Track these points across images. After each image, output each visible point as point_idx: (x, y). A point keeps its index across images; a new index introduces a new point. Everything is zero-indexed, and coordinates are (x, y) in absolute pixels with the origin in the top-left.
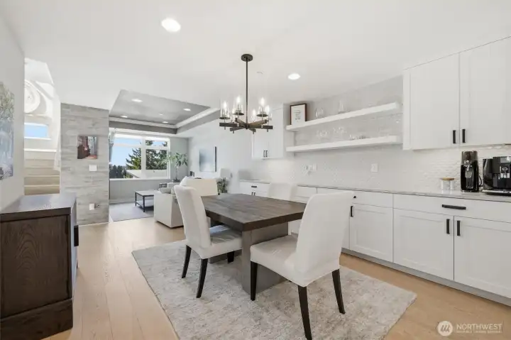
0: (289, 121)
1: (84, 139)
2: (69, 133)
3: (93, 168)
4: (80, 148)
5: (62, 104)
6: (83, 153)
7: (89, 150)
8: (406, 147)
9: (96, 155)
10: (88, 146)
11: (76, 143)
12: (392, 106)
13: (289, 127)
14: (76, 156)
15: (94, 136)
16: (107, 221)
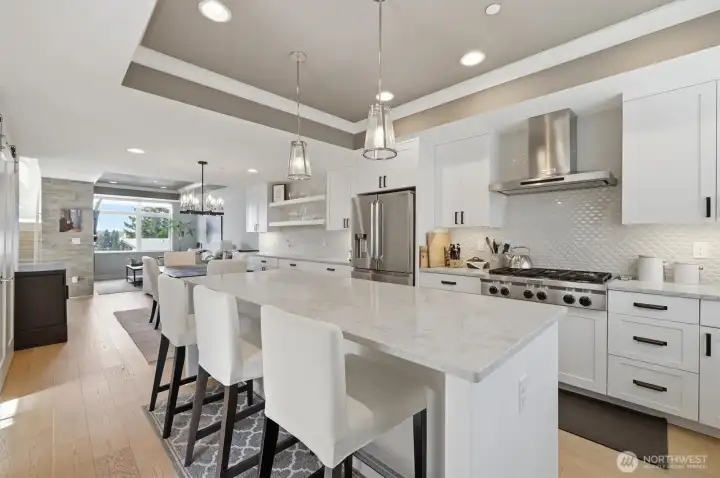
0: (272, 199)
1: (67, 212)
2: (52, 207)
3: (76, 241)
4: (63, 221)
5: (43, 179)
6: (65, 226)
7: (72, 223)
8: (328, 228)
9: (79, 228)
10: (70, 219)
11: (57, 217)
12: (322, 197)
13: (272, 205)
14: (58, 228)
15: (77, 209)
16: (92, 293)
